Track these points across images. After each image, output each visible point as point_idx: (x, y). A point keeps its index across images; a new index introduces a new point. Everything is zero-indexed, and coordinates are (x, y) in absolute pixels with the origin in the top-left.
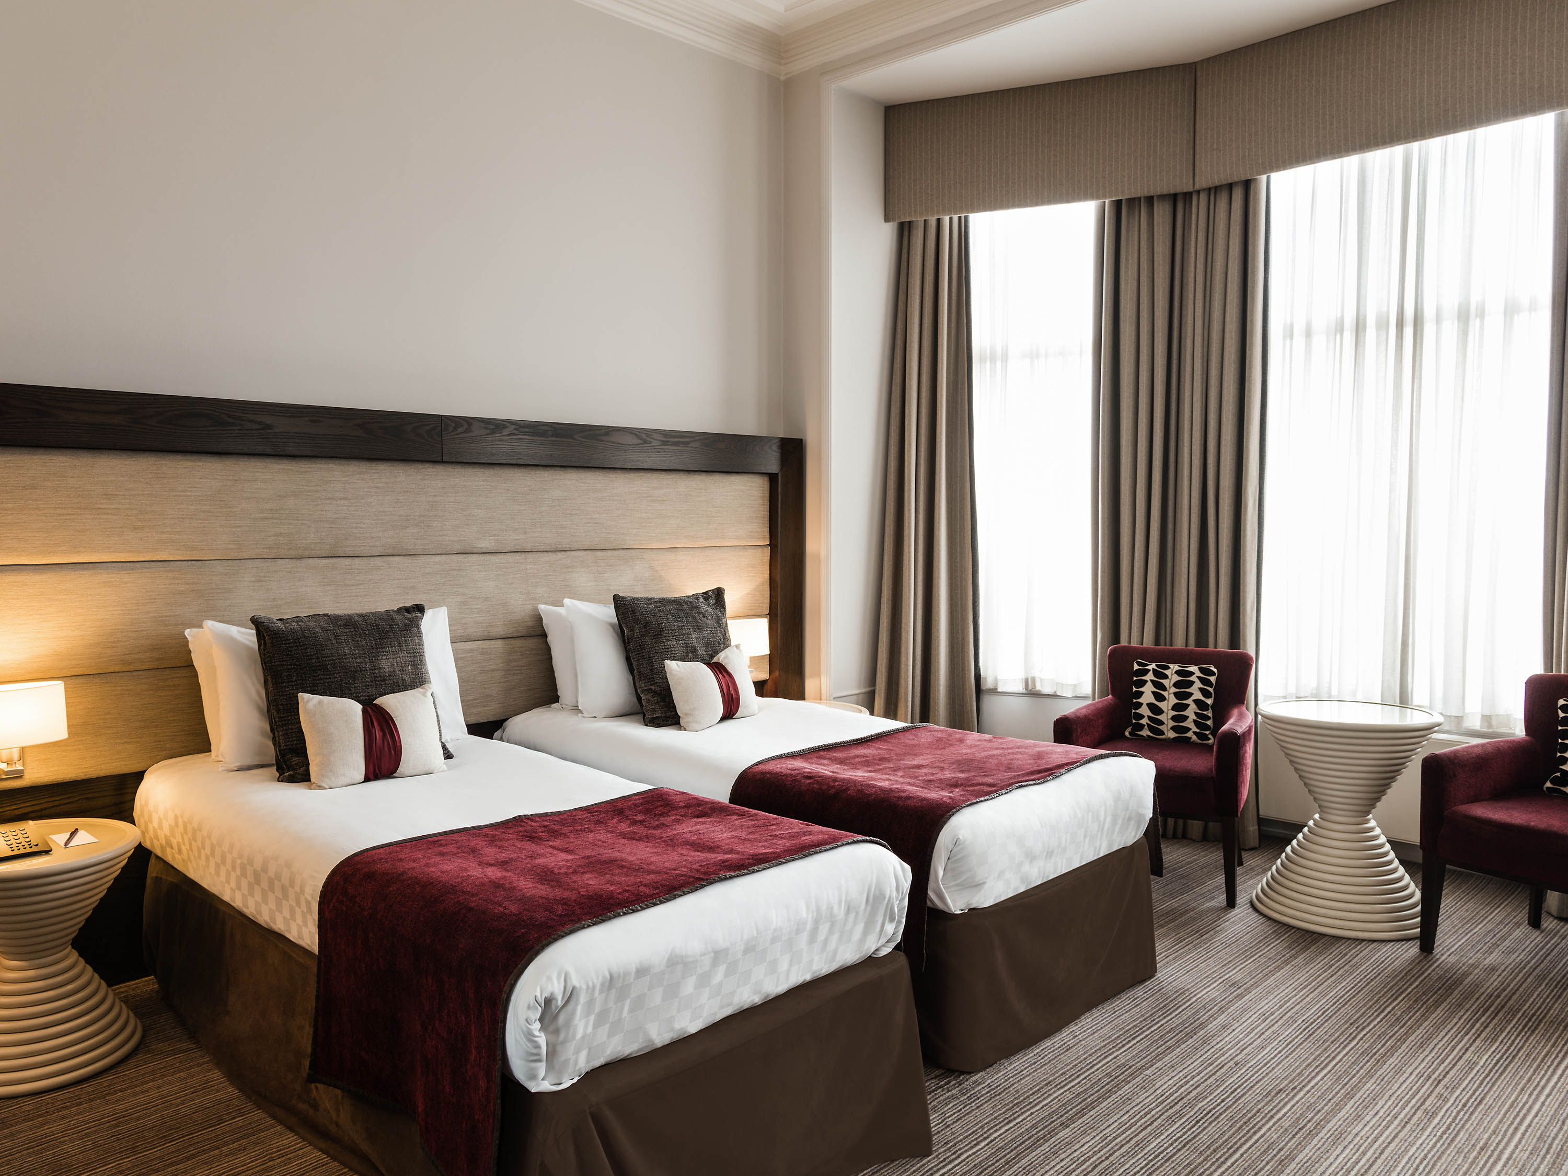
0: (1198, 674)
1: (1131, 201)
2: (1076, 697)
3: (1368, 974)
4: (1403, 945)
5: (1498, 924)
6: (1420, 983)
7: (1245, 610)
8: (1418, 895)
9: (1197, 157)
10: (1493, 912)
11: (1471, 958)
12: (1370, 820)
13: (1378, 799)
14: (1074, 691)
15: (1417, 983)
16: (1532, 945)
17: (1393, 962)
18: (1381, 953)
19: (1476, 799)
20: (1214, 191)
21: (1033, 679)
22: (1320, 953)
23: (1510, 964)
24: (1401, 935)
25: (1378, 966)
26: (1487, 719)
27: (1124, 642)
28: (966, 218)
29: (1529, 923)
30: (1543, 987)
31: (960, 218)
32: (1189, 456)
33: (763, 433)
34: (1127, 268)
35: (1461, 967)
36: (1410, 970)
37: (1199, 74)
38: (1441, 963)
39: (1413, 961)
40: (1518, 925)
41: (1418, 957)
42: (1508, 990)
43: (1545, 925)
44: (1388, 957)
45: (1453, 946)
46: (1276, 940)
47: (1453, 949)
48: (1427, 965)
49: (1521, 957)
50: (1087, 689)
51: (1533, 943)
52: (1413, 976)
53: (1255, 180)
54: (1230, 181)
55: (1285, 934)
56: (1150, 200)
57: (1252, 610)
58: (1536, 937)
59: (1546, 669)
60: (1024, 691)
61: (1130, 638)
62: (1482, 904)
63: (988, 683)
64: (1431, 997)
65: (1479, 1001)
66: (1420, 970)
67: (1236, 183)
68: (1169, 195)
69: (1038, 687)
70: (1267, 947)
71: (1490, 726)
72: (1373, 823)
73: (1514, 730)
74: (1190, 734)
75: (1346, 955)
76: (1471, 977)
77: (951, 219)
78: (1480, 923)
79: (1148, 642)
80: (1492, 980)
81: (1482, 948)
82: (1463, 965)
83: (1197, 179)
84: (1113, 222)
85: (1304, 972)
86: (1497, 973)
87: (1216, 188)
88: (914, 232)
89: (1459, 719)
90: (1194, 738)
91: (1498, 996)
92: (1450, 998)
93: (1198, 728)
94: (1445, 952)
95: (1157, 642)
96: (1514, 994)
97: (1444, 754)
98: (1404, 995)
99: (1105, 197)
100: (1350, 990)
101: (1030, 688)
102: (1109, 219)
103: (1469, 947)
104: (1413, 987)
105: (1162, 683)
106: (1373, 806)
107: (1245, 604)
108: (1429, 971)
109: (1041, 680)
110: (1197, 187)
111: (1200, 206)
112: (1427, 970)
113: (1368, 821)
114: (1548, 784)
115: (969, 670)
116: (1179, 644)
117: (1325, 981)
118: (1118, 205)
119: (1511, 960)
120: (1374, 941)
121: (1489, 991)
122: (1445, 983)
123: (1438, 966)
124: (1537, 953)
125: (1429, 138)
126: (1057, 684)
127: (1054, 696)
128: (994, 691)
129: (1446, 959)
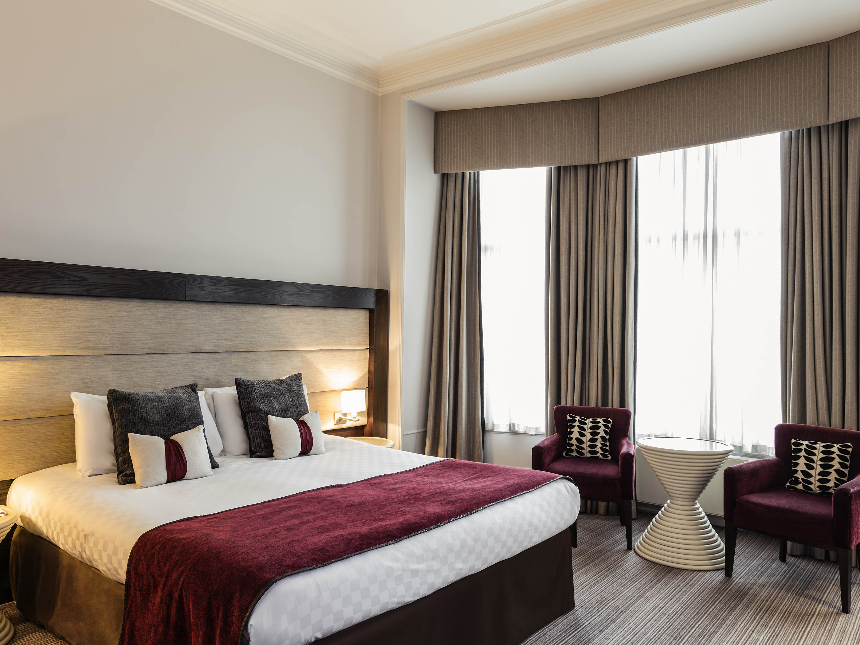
0: (602, 422)
1: (565, 168)
2: (537, 434)
3: (699, 590)
4: (716, 573)
5: (764, 560)
6: (726, 594)
7: (628, 388)
8: (723, 545)
9: (600, 146)
10: (761, 553)
11: (751, 580)
12: (696, 503)
13: (701, 492)
14: (536, 431)
15: (724, 594)
16: (782, 572)
17: (711, 583)
18: (705, 577)
19: (751, 492)
20: (608, 164)
21: (514, 424)
22: (673, 578)
23: (772, 583)
24: (715, 567)
25: (704, 585)
26: (754, 447)
27: (563, 404)
28: (478, 173)
29: (780, 559)
30: (789, 595)
31: (474, 173)
32: (597, 304)
33: (366, 286)
34: (564, 202)
35: (747, 585)
36: (720, 587)
37: (600, 104)
38: (736, 583)
39: (722, 582)
40: (774, 560)
41: (725, 579)
42: (772, 597)
43: (788, 560)
44: (708, 580)
45: (742, 573)
46: (649, 571)
47: (742, 575)
48: (729, 584)
49: (777, 579)
50: (543, 429)
51: (783, 571)
52: (722, 591)
53: (630, 159)
54: (617, 159)
55: (653, 568)
56: (576, 167)
57: (631, 387)
58: (784, 567)
59: (783, 421)
60: (509, 431)
61: (566, 401)
62: (755, 549)
63: (488, 427)
64: (732, 603)
65: (757, 604)
66: (726, 587)
67: (621, 160)
68: (585, 165)
69: (516, 429)
70: (644, 575)
71: (757, 451)
72: (698, 505)
73: (769, 454)
74: (598, 455)
75: (686, 579)
76: (752, 590)
77: (470, 173)
78: (755, 560)
79: (576, 404)
80: (763, 592)
81: (757, 574)
82: (748, 583)
83: (600, 157)
84: (556, 178)
85: (665, 589)
86: (766, 588)
87: (610, 163)
88: (450, 180)
89: (741, 448)
90: (601, 456)
91: (767, 601)
92: (742, 603)
93: (602, 451)
94: (738, 577)
95: (581, 403)
96: (775, 599)
97: (735, 467)
98: (718, 602)
99: (552, 164)
100: (690, 599)
101: (512, 429)
102: (554, 176)
103: (750, 573)
104: (723, 597)
105: (583, 427)
106: (698, 496)
107: (628, 383)
108: (730, 588)
109: (518, 425)
110: (600, 162)
111: (601, 172)
112: (729, 587)
113: (695, 504)
114: (788, 484)
115: (478, 419)
116: (593, 404)
117: (677, 594)
118: (559, 169)
119: (772, 580)
120: (701, 571)
121: (762, 598)
122: (739, 594)
123: (735, 585)
124: (785, 576)
125: (718, 142)
126: (527, 427)
127: (525, 434)
128: (492, 431)
129: (739, 580)
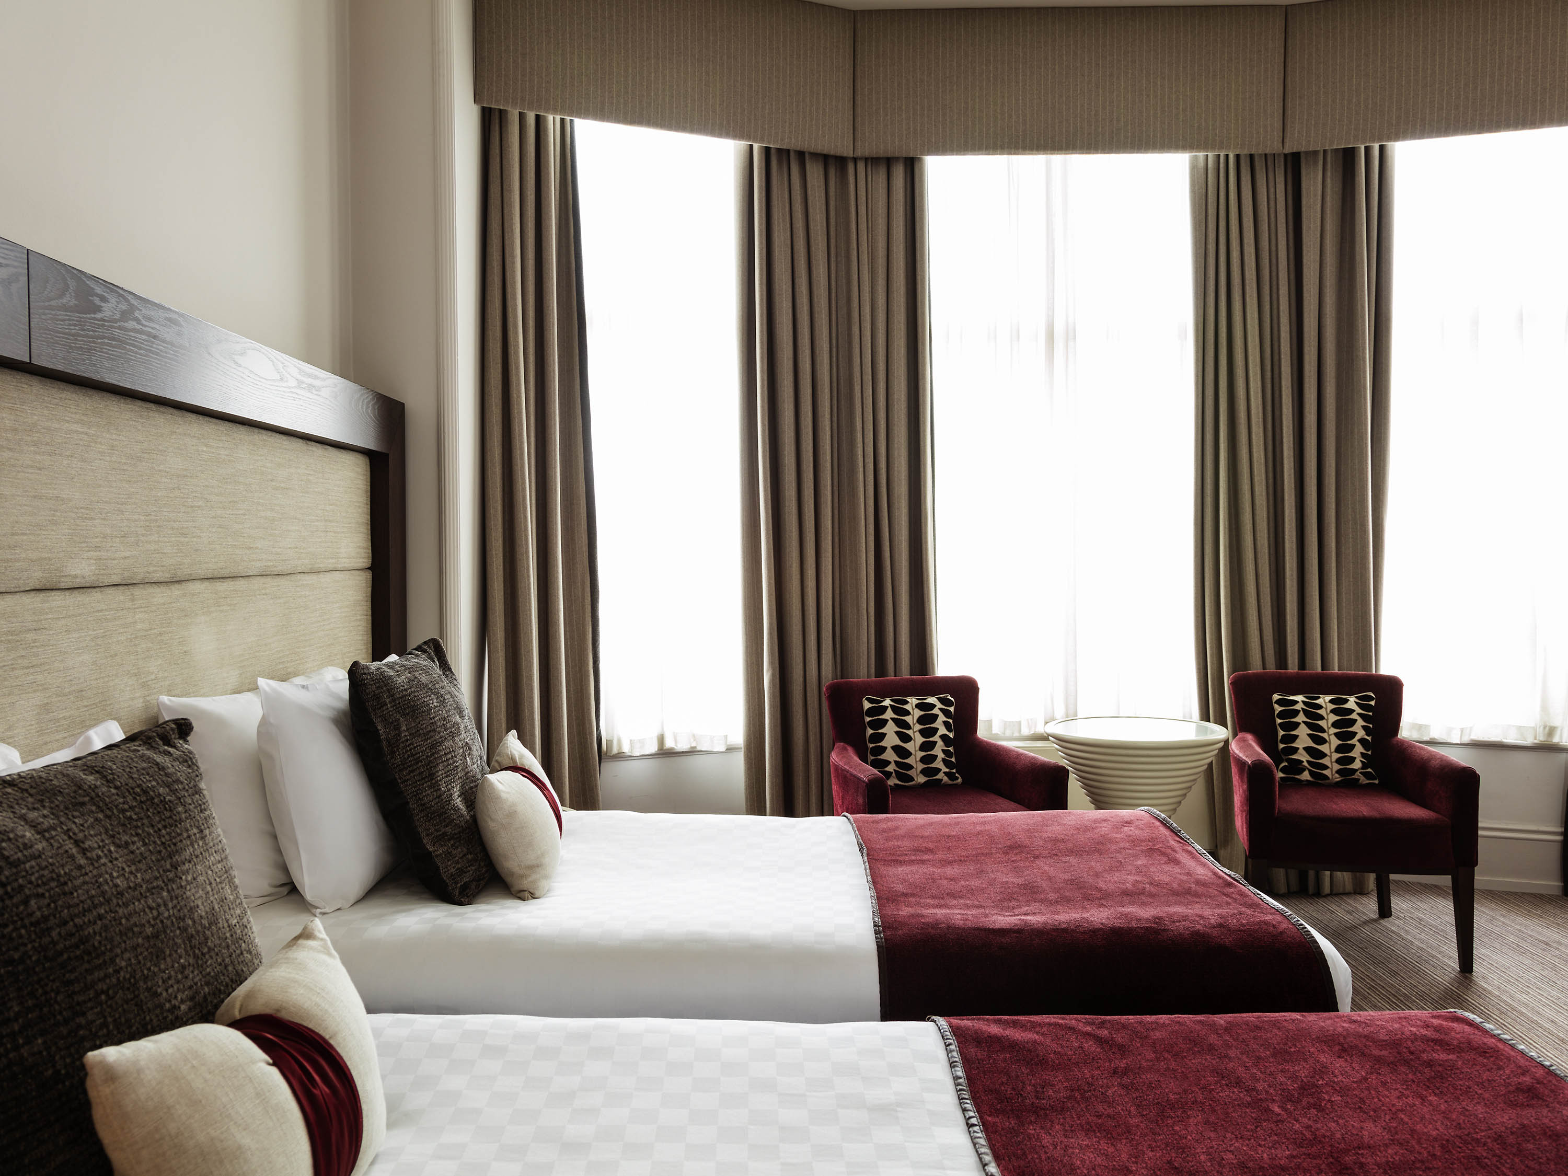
0: (939, 705)
9: (859, 119)
20: (873, 161)
21: (667, 736)
28: (572, 123)
31: (565, 121)
34: (779, 231)
37: (859, 25)
53: (923, 160)
54: (897, 154)
56: (802, 155)
60: (658, 752)
63: (611, 747)
68: (822, 155)
69: (673, 744)
74: (940, 776)
83: (857, 144)
84: (763, 169)
87: (875, 158)
88: (507, 127)
90: (945, 779)
93: (947, 767)
99: (752, 140)
101: (663, 746)
102: (758, 162)
105: (905, 721)
110: (859, 153)
111: (858, 176)
114: (1280, 775)
115: (592, 732)
118: (768, 152)
128: (619, 756)
